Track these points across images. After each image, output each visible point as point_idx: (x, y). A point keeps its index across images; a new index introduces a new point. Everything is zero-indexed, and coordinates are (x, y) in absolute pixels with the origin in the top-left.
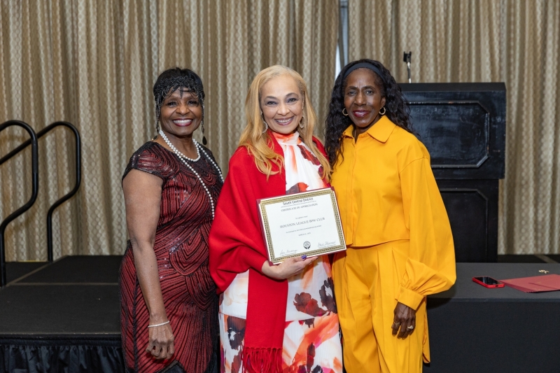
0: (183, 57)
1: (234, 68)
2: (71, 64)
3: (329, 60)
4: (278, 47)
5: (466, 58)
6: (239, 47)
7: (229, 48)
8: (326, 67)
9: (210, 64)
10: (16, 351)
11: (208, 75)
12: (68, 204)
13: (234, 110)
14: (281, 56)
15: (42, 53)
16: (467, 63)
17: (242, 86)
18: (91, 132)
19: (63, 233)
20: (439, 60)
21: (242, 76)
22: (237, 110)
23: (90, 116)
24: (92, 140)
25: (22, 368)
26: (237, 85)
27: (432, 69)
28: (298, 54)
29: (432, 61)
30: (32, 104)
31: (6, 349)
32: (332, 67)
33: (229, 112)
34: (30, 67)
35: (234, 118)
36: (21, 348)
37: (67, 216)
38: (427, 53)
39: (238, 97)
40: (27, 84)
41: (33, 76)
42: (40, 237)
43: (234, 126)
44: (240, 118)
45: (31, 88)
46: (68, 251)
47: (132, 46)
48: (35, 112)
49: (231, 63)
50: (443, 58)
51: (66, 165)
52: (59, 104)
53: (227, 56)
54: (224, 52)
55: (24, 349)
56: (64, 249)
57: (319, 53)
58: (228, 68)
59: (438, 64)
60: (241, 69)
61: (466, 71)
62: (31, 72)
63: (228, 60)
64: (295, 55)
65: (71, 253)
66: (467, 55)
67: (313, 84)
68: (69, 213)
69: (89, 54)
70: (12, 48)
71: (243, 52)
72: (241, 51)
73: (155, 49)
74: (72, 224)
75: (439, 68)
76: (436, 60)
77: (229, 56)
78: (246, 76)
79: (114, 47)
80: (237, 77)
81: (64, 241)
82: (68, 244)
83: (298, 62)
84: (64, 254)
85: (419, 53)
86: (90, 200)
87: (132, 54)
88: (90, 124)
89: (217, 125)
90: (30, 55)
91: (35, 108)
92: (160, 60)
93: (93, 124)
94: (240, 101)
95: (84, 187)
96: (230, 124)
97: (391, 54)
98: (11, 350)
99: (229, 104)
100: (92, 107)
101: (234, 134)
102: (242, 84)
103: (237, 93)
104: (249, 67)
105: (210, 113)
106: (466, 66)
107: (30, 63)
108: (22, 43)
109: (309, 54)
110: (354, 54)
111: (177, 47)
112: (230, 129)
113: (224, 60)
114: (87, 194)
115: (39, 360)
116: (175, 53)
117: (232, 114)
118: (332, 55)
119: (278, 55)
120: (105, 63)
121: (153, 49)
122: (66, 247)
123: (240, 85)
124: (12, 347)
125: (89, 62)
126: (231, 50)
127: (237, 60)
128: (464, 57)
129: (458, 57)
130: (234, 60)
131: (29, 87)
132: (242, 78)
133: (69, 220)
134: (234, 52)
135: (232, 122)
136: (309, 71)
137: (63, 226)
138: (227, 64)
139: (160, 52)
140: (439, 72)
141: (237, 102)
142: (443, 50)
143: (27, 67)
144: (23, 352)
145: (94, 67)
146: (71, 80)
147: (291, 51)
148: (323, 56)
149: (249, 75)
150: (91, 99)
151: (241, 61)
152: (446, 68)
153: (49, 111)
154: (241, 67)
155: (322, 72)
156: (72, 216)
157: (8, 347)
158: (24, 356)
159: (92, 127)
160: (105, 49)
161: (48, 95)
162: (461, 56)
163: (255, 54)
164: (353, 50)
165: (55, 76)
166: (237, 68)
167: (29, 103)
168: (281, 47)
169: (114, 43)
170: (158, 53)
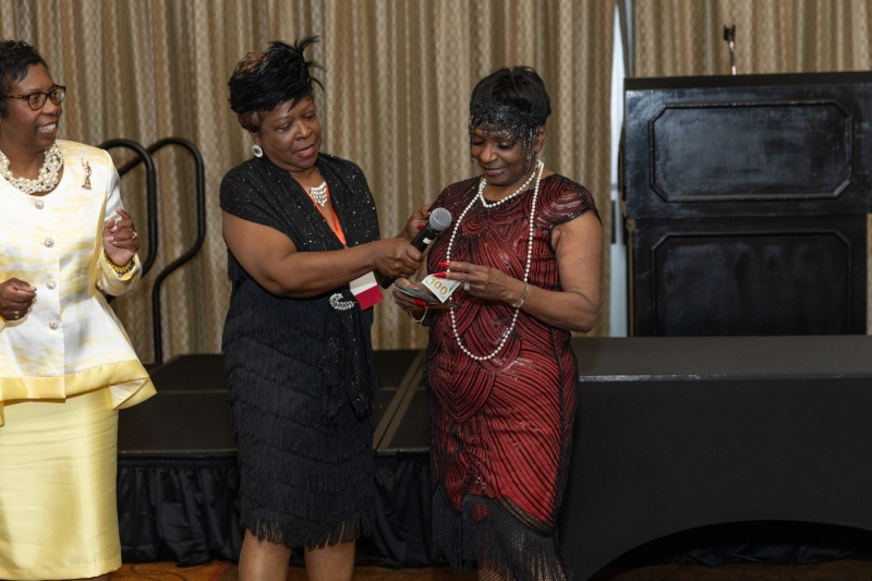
0: (364, 28)
1: (448, 45)
2: (180, 43)
3: (603, 28)
4: (519, 9)
5: (828, 19)
6: (455, 10)
7: (439, 12)
8: (598, 39)
9: (407, 39)
10: (165, 476)
11: (404, 57)
12: (180, 274)
13: (449, 113)
14: (523, 23)
15: (134, 26)
16: (828, 28)
17: (461, 73)
18: (217, 153)
19: (174, 320)
20: (783, 24)
21: (461, 57)
22: (454, 112)
23: (215, 127)
24: (218, 166)
25: (174, 501)
26: (453, 72)
27: (772, 39)
28: (551, 18)
29: (771, 25)
30: (120, 110)
31: (152, 474)
32: (608, 39)
33: (441, 118)
34: (115, 50)
35: (449, 126)
36: (172, 472)
37: (180, 292)
38: (764, 12)
39: (455, 92)
40: (112, 77)
41: (121, 64)
42: (135, 326)
43: (449, 140)
44: (459, 126)
45: (119, 84)
46: (182, 348)
47: (282, 12)
48: (125, 123)
49: (443, 36)
50: (790, 21)
51: (177, 208)
52: (163, 109)
53: (436, 25)
54: (431, 19)
55: (177, 473)
56: (176, 345)
57: (585, 15)
58: (437, 45)
59: (782, 31)
60: (460, 46)
61: (828, 42)
62: (117, 57)
63: (437, 32)
64: (546, 20)
65: (186, 350)
66: (828, 14)
67: (577, 68)
68: (183, 285)
69: (211, 26)
70: (86, 19)
71: (462, 17)
72: (458, 16)
73: (317, 16)
74: (188, 303)
75: (783, 38)
76: (777, 25)
77: (439, 25)
78: (468, 57)
79: (250, 14)
80: (453, 59)
81: (175, 332)
82: (182, 336)
83: (551, 32)
84: (176, 353)
85: (750, 13)
86: (217, 264)
87: (282, 25)
88: (216, 140)
89: (420, 138)
90: (115, 31)
91: (125, 116)
92: (327, 34)
93: (220, 140)
94: (458, 99)
95: (208, 244)
96: (442, 136)
97: (704, 15)
98: (158, 474)
99: (441, 105)
100: (217, 113)
101: (449, 153)
102: (461, 70)
103: (454, 86)
104: (472, 43)
105: (409, 119)
106: (828, 33)
107: (116, 44)
108: (102, 11)
109: (569, 19)
110: (643, 17)
111: (355, 12)
112: (442, 144)
113: (431, 32)
114: (213, 255)
115: (198, 489)
116: (351, 24)
117: (445, 119)
118: (607, 19)
119: (519, 22)
120: (236, 39)
121: (313, 16)
122: (179, 342)
123: (457, 72)
124: (159, 471)
125: (212, 40)
126: (443, 15)
127: (453, 31)
128: (824, 17)
129: (815, 18)
130: (448, 32)
131: (115, 83)
132: (461, 60)
133: (184, 298)
134: (448, 18)
135: (446, 132)
136: (569, 46)
137: (173, 307)
138: (436, 38)
139: (327, 21)
140: (783, 44)
141: (454, 99)
142: (790, 8)
143: (110, 50)
144: (175, 478)
145: (219, 46)
146: (181, 69)
147: (540, 15)
148: (592, 21)
149: (471, 56)
150: (217, 100)
151: (459, 33)
152: (795, 37)
153: (147, 121)
154: (460, 43)
155: (591, 47)
156: (187, 291)
157: (155, 472)
158: (177, 485)
159: (219, 145)
160: (236, 18)
161: (145, 95)
162: (819, 17)
163: (480, 20)
164: (642, 10)
165: (157, 63)
166: (453, 45)
167: (116, 109)
168: (523, 8)
169: (250, 8)
170: (323, 21)
